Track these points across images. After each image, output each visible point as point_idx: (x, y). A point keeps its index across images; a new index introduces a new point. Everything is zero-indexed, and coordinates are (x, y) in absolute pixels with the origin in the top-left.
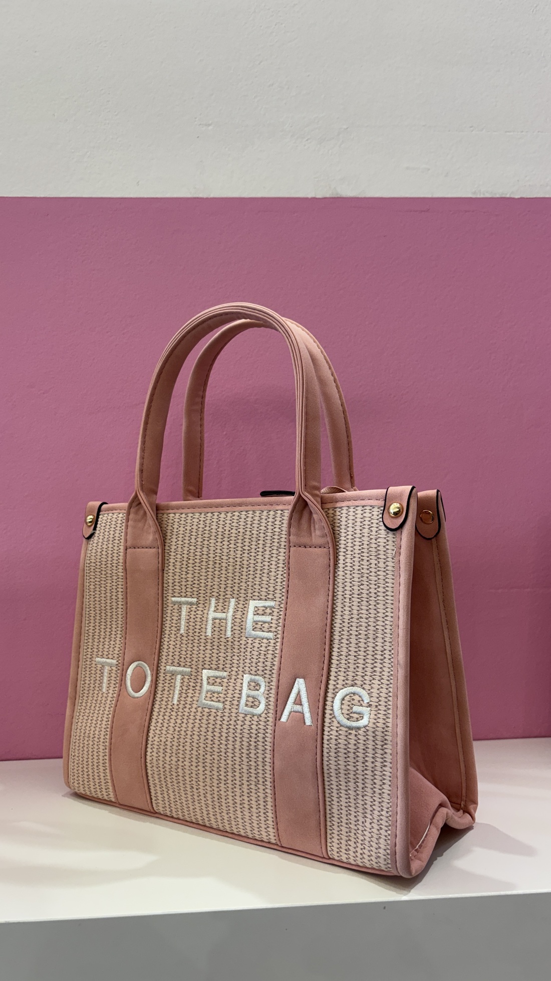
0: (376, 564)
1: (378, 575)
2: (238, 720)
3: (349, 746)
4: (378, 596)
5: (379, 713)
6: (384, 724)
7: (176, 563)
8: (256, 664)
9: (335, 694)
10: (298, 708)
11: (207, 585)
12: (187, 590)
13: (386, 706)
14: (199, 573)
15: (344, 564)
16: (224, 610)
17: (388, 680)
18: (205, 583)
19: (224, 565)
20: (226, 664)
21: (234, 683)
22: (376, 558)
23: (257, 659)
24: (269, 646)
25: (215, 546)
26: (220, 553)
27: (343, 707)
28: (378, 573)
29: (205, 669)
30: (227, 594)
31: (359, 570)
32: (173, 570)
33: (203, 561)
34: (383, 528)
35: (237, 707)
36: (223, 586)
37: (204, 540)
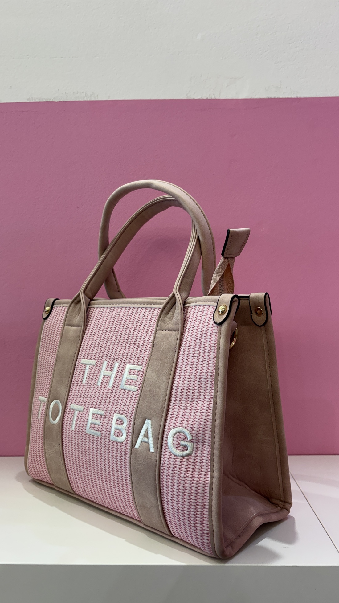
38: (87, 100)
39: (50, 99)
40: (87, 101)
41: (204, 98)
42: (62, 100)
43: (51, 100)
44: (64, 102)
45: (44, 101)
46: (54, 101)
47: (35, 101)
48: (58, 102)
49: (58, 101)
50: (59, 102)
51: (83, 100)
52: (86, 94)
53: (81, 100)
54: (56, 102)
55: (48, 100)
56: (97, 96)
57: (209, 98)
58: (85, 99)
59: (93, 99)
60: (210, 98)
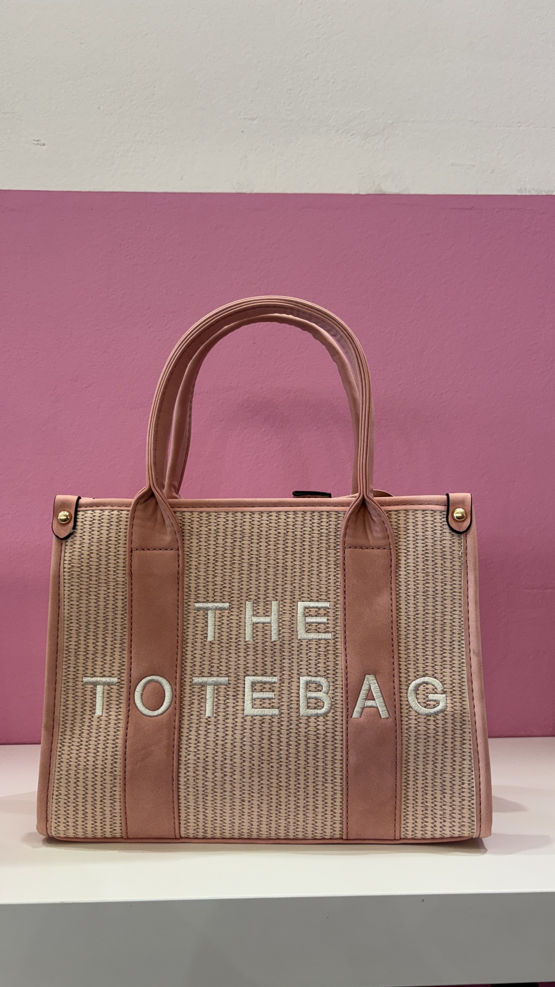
0: (442, 564)
1: (445, 574)
2: (300, 723)
3: (429, 731)
4: (445, 593)
5: (454, 698)
6: (461, 706)
7: (199, 566)
8: (316, 665)
9: (408, 686)
10: (370, 703)
11: (242, 588)
12: (216, 594)
13: (460, 691)
14: (230, 576)
15: (405, 564)
16: (267, 613)
17: (460, 668)
18: (239, 586)
19: (262, 566)
20: (275, 668)
21: (289, 687)
22: (442, 558)
23: (316, 660)
24: (328, 646)
25: (249, 547)
26: (257, 555)
27: (418, 696)
28: (444, 572)
29: (248, 675)
30: (268, 597)
31: (423, 570)
32: (196, 573)
33: (235, 563)
34: (447, 530)
35: (297, 711)
36: (263, 589)
37: (235, 541)
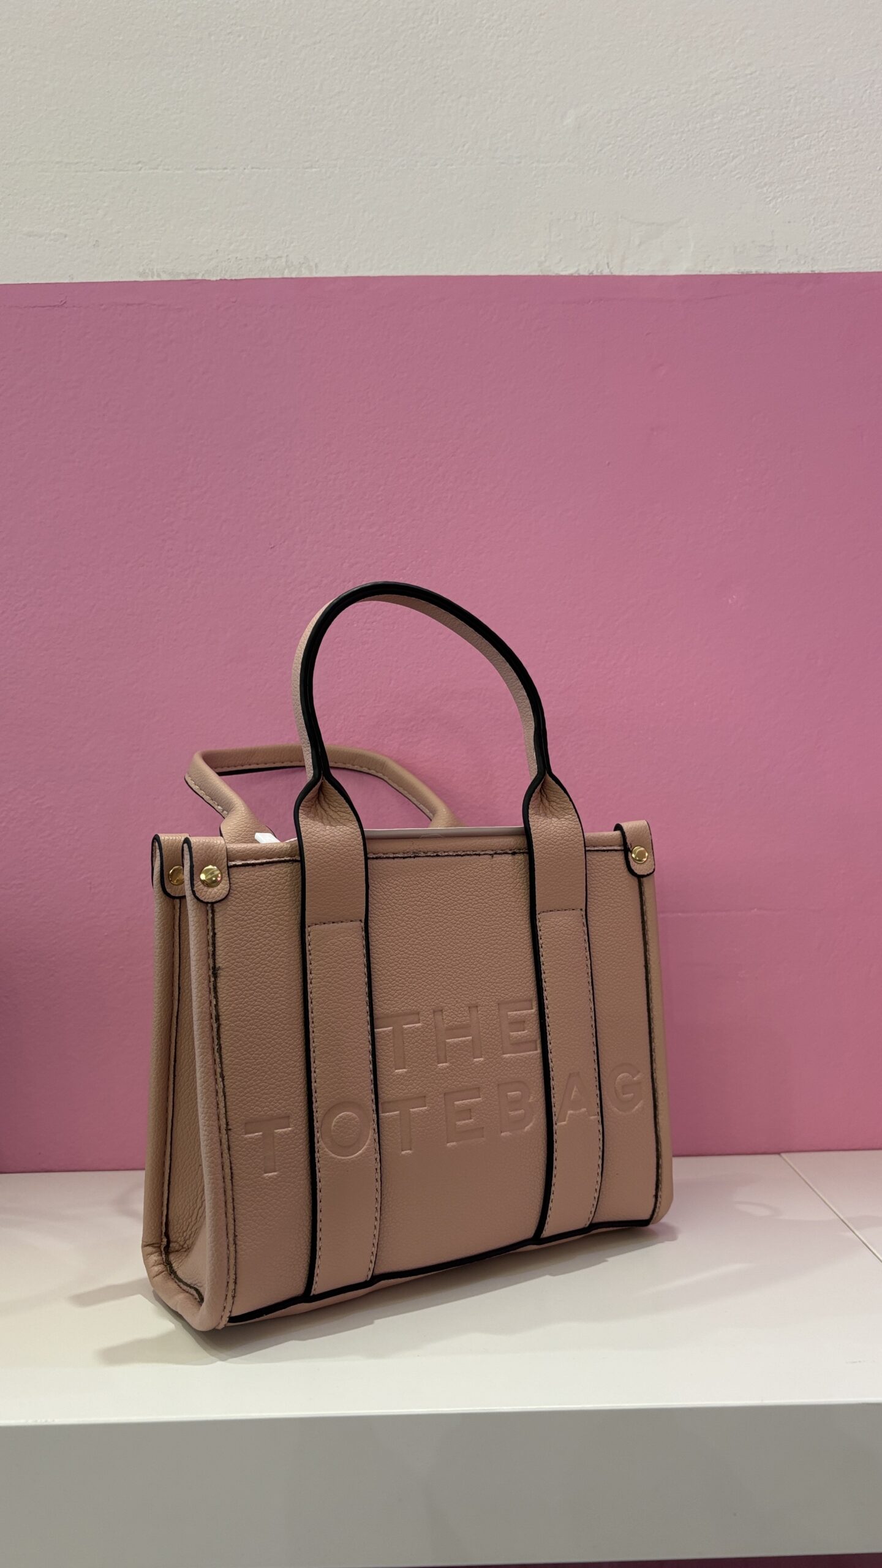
38: (289, 276)
39: (197, 274)
40: (292, 278)
41: (584, 272)
42: (227, 277)
43: (199, 277)
44: (232, 280)
45: (182, 278)
46: (207, 278)
47: (159, 279)
48: (217, 281)
49: (219, 278)
50: (221, 280)
51: (280, 276)
52: (287, 262)
53: (274, 276)
54: (213, 281)
55: (192, 277)
56: (316, 266)
57: (595, 273)
58: (287, 275)
59: (305, 273)
60: (599, 274)
